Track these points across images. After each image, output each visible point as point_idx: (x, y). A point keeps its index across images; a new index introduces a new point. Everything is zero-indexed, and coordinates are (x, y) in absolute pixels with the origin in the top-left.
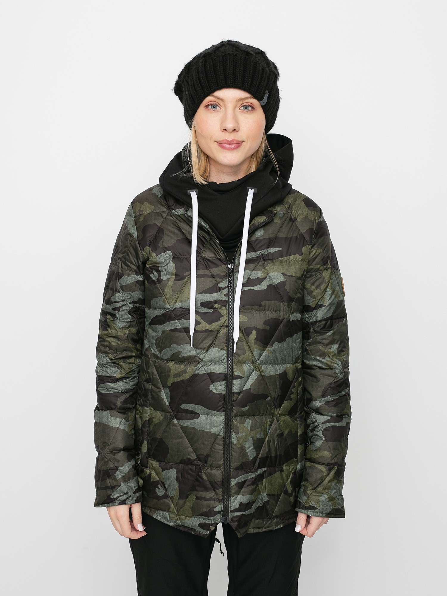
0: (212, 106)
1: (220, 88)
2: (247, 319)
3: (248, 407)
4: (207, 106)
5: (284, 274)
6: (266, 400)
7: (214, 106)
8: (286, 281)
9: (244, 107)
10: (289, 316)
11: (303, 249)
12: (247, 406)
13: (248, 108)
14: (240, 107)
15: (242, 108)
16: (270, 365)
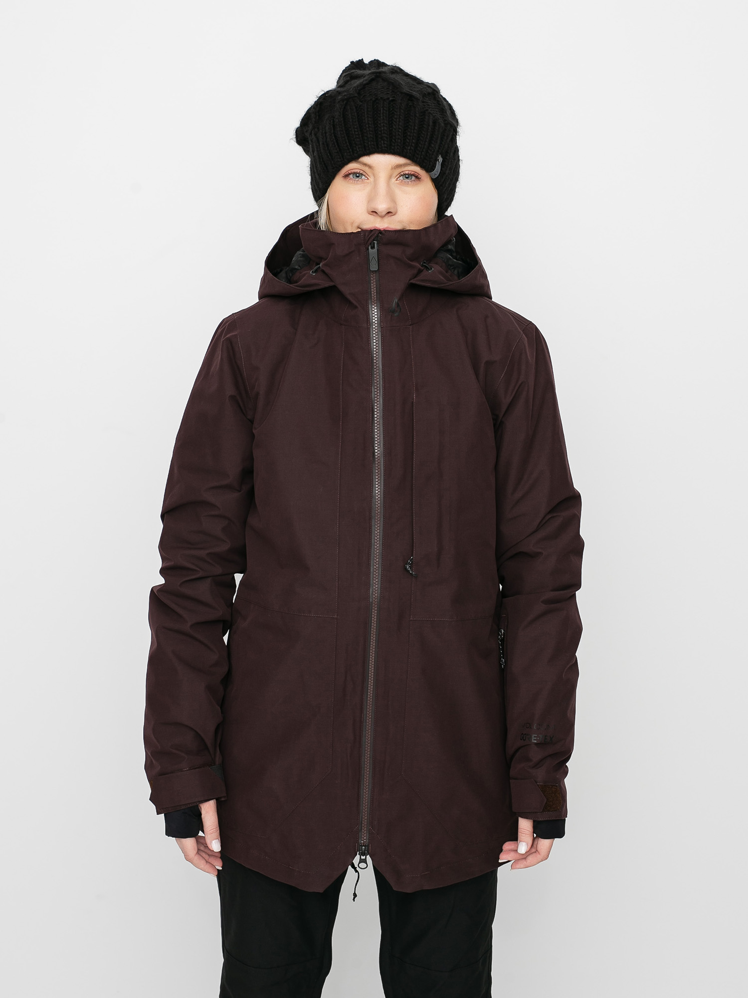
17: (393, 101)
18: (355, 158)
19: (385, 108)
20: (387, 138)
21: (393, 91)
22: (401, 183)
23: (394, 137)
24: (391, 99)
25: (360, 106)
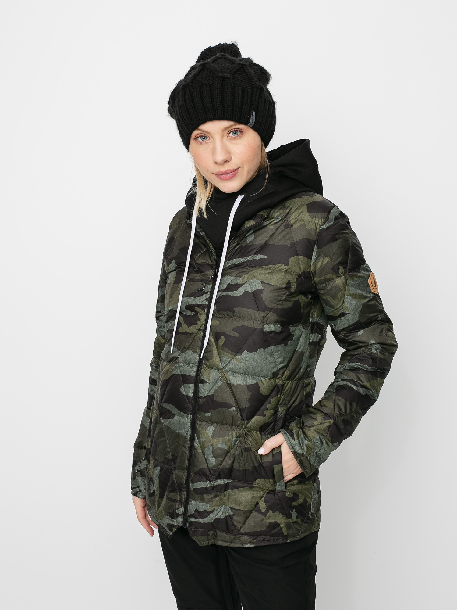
0: (202, 138)
1: (204, 122)
2: (219, 324)
3: (210, 414)
4: (196, 139)
5: (262, 282)
6: (230, 409)
7: (204, 137)
8: (264, 289)
9: (233, 132)
10: (263, 326)
11: (291, 259)
12: (209, 412)
13: (237, 133)
14: (227, 135)
15: (231, 135)
16: (240, 375)
17: (212, 84)
18: (196, 127)
19: (207, 91)
20: (212, 111)
21: (213, 77)
22: (232, 139)
23: (216, 109)
24: (211, 83)
25: (193, 92)
